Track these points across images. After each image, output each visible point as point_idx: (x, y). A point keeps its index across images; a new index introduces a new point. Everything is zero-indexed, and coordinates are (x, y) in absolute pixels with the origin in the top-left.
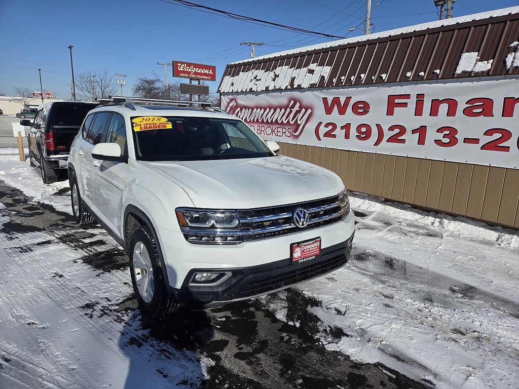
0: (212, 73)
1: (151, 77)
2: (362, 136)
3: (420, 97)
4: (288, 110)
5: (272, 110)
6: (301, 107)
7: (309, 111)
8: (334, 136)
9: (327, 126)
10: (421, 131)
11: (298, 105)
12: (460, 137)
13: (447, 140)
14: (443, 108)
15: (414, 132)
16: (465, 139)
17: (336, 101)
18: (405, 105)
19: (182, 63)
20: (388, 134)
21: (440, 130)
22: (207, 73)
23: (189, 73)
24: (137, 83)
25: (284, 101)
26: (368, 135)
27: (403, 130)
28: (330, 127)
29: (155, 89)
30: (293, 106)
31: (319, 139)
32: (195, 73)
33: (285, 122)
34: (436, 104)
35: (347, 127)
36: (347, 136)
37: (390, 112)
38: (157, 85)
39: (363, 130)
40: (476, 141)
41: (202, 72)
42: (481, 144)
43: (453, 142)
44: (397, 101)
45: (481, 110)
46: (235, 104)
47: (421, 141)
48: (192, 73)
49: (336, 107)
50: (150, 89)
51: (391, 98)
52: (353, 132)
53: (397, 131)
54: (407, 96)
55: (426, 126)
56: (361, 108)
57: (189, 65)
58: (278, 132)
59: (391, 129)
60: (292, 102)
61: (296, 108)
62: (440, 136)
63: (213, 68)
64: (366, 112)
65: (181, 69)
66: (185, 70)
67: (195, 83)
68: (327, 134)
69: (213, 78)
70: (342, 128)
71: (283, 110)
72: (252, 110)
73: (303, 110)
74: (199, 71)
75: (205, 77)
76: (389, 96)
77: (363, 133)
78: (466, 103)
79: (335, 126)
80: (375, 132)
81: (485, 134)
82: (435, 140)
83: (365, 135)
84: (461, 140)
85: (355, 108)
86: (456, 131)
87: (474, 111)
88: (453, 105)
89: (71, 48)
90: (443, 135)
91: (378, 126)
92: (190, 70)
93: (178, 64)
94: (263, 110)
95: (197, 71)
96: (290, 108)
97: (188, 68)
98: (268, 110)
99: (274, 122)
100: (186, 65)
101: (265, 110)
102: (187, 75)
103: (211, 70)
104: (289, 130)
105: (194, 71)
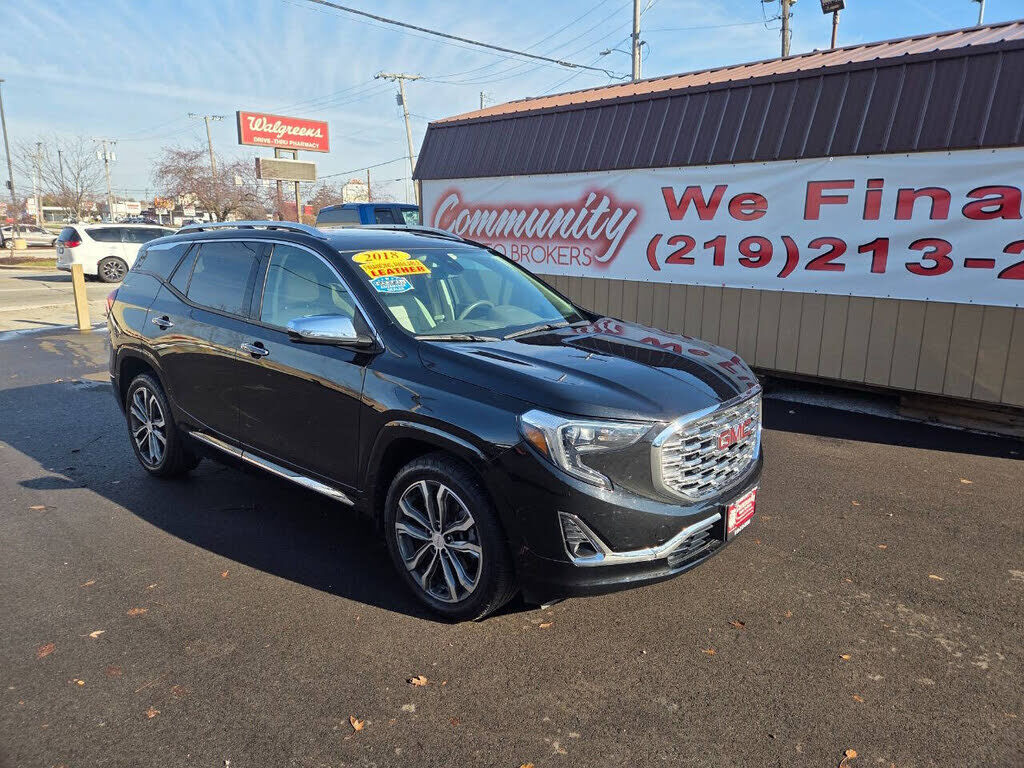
0: (321, 136)
2: (752, 259)
3: (876, 183)
4: (584, 212)
5: (546, 214)
6: (613, 207)
7: (632, 214)
8: (691, 261)
9: (672, 241)
10: (879, 247)
11: (606, 201)
12: (957, 256)
13: (930, 263)
14: (923, 205)
15: (862, 249)
16: (966, 260)
17: (693, 192)
18: (843, 199)
19: (258, 116)
20: (806, 255)
21: (916, 245)
22: (312, 135)
23: (273, 136)
24: (163, 158)
25: (574, 195)
26: (764, 257)
27: (839, 247)
28: (681, 245)
29: (201, 169)
30: (596, 204)
31: (656, 267)
32: (286, 137)
33: (577, 237)
34: (905, 203)
35: (718, 244)
36: (719, 260)
37: (811, 213)
39: (755, 247)
40: (989, 263)
41: (301, 134)
42: (999, 267)
43: (943, 265)
44: (825, 192)
45: (998, 207)
46: (457, 202)
47: (878, 267)
48: (278, 136)
49: (692, 204)
50: (190, 171)
51: (813, 188)
52: (732, 252)
53: (827, 248)
54: (850, 183)
55: (887, 239)
56: (748, 206)
57: (272, 120)
58: (560, 255)
59: (815, 244)
60: (592, 197)
61: (603, 207)
62: (916, 256)
63: (323, 127)
64: (758, 214)
65: (256, 128)
66: (265, 130)
68: (676, 258)
69: (323, 145)
70: (707, 245)
71: (572, 213)
72: (500, 213)
73: (619, 213)
74: (294, 133)
75: (307, 145)
76: (809, 183)
77: (754, 254)
78: (968, 196)
79: (690, 243)
80: (780, 252)
81: (1005, 251)
82: (907, 264)
83: (758, 258)
84: (958, 262)
85: (735, 203)
86: (948, 246)
87: (984, 209)
88: (941, 198)
90: (921, 253)
91: (786, 239)
92: (274, 130)
93: (249, 118)
94: (523, 214)
95: (290, 133)
96: (589, 209)
97: (271, 125)
98: (536, 212)
99: (550, 236)
100: (265, 120)
101: (529, 213)
102: (268, 140)
103: (319, 131)
104: (587, 252)
105: (283, 132)
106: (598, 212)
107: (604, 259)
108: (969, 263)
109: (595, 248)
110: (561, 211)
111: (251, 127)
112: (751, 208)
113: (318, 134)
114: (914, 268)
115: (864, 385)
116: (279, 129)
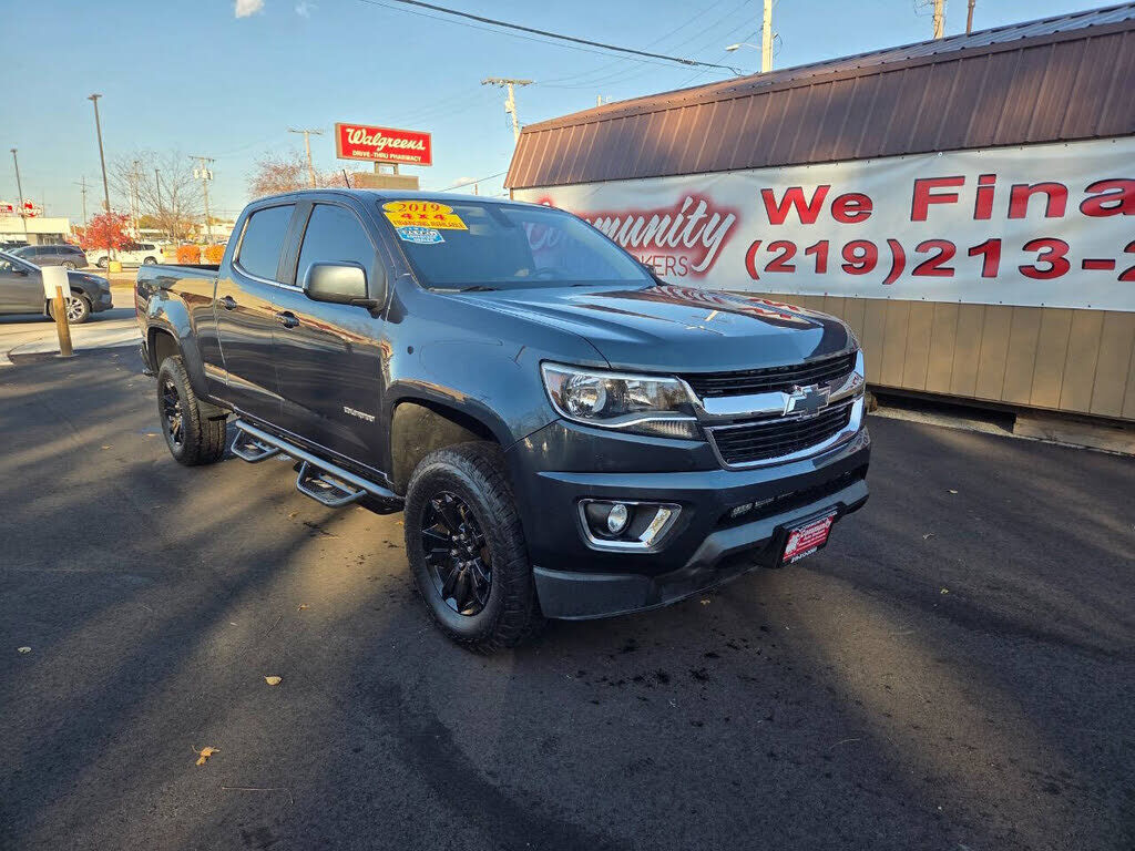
0: (423, 149)
2: (856, 265)
3: (987, 181)
4: (680, 218)
5: (641, 221)
6: (710, 212)
7: (730, 219)
8: (792, 268)
9: (772, 247)
10: (991, 250)
11: (703, 206)
12: (1074, 257)
14: (1038, 203)
15: (973, 251)
16: (1084, 261)
17: (794, 195)
18: (953, 198)
19: (357, 128)
20: (914, 258)
21: (1031, 245)
22: (413, 147)
23: (372, 149)
24: (259, 175)
25: (669, 200)
26: (869, 264)
27: (948, 250)
28: (781, 251)
30: (692, 209)
31: (755, 276)
32: (387, 150)
33: (673, 245)
34: (1019, 199)
35: (820, 249)
36: (821, 266)
37: (919, 213)
38: (303, 177)
39: (859, 252)
40: (1108, 264)
41: (402, 146)
42: (1120, 269)
43: (1059, 267)
44: (934, 191)
45: (1118, 202)
47: (990, 271)
48: (378, 149)
49: (793, 207)
50: (287, 188)
51: (922, 185)
52: (835, 257)
53: (935, 251)
54: (959, 181)
55: (1000, 240)
56: (851, 208)
57: (372, 132)
58: (655, 265)
59: (922, 247)
60: (689, 202)
61: (700, 212)
62: (1031, 258)
63: (425, 139)
64: (862, 217)
65: (356, 141)
66: (365, 143)
68: (776, 266)
69: (425, 157)
70: (808, 251)
71: (667, 219)
73: (716, 218)
74: (395, 145)
75: (408, 158)
76: (917, 180)
77: (858, 259)
78: (1086, 190)
79: (791, 248)
80: (885, 256)
81: (1126, 250)
82: (1020, 267)
83: (862, 264)
84: (1076, 263)
85: (839, 207)
86: (1065, 247)
87: (1104, 205)
88: (1057, 194)
89: (94, 98)
90: (1035, 255)
91: (892, 242)
92: (374, 143)
93: (348, 130)
94: (617, 222)
95: (390, 145)
96: (685, 214)
97: (370, 138)
98: (630, 220)
99: (645, 244)
100: (364, 132)
101: (623, 221)
102: (368, 153)
103: (421, 143)
104: (683, 261)
105: (383, 145)
106: (694, 219)
107: (700, 269)
108: (1087, 264)
109: (691, 257)
110: (656, 218)
111: (350, 141)
112: (855, 210)
113: (420, 146)
114: (1028, 271)
116: (380, 142)
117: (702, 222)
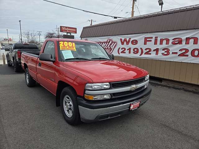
1: (52, 32)
2: (135, 52)
3: (156, 38)
4: (107, 43)
6: (112, 42)
7: (115, 44)
8: (125, 53)
9: (122, 49)
10: (157, 50)
13: (166, 53)
14: (165, 42)
15: (154, 50)
17: (125, 40)
18: (151, 41)
19: (64, 27)
20: (145, 51)
22: (74, 30)
23: (66, 30)
24: (46, 34)
25: (106, 40)
26: (137, 52)
27: (150, 50)
28: (123, 49)
30: (109, 42)
31: (119, 54)
32: (69, 31)
33: (106, 48)
34: (161, 41)
35: (130, 49)
36: (130, 53)
37: (145, 44)
38: (54, 35)
39: (136, 50)
40: (176, 53)
42: (178, 54)
43: (168, 54)
44: (148, 40)
45: (178, 42)
47: (157, 54)
49: (125, 42)
51: (146, 38)
52: (132, 51)
53: (148, 50)
54: (152, 38)
55: (158, 48)
56: (134, 42)
57: (66, 27)
59: (146, 49)
62: (163, 52)
63: (76, 29)
64: (136, 44)
65: (63, 29)
67: (69, 34)
68: (122, 52)
69: (76, 32)
70: (128, 50)
71: (105, 44)
75: (73, 32)
78: (172, 40)
79: (125, 49)
80: (140, 51)
81: (179, 51)
84: (171, 53)
85: (132, 42)
86: (169, 50)
88: (168, 41)
89: (20, 21)
90: (164, 51)
91: (141, 48)
106: (110, 44)
107: (111, 52)
108: (173, 53)
109: (109, 50)
110: (104, 43)
114: (163, 54)
115: (155, 77)
116: (68, 29)
117: (111, 44)
